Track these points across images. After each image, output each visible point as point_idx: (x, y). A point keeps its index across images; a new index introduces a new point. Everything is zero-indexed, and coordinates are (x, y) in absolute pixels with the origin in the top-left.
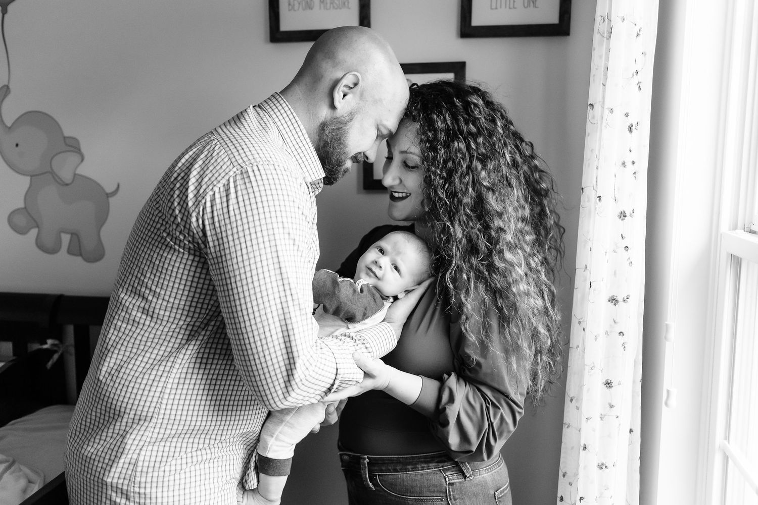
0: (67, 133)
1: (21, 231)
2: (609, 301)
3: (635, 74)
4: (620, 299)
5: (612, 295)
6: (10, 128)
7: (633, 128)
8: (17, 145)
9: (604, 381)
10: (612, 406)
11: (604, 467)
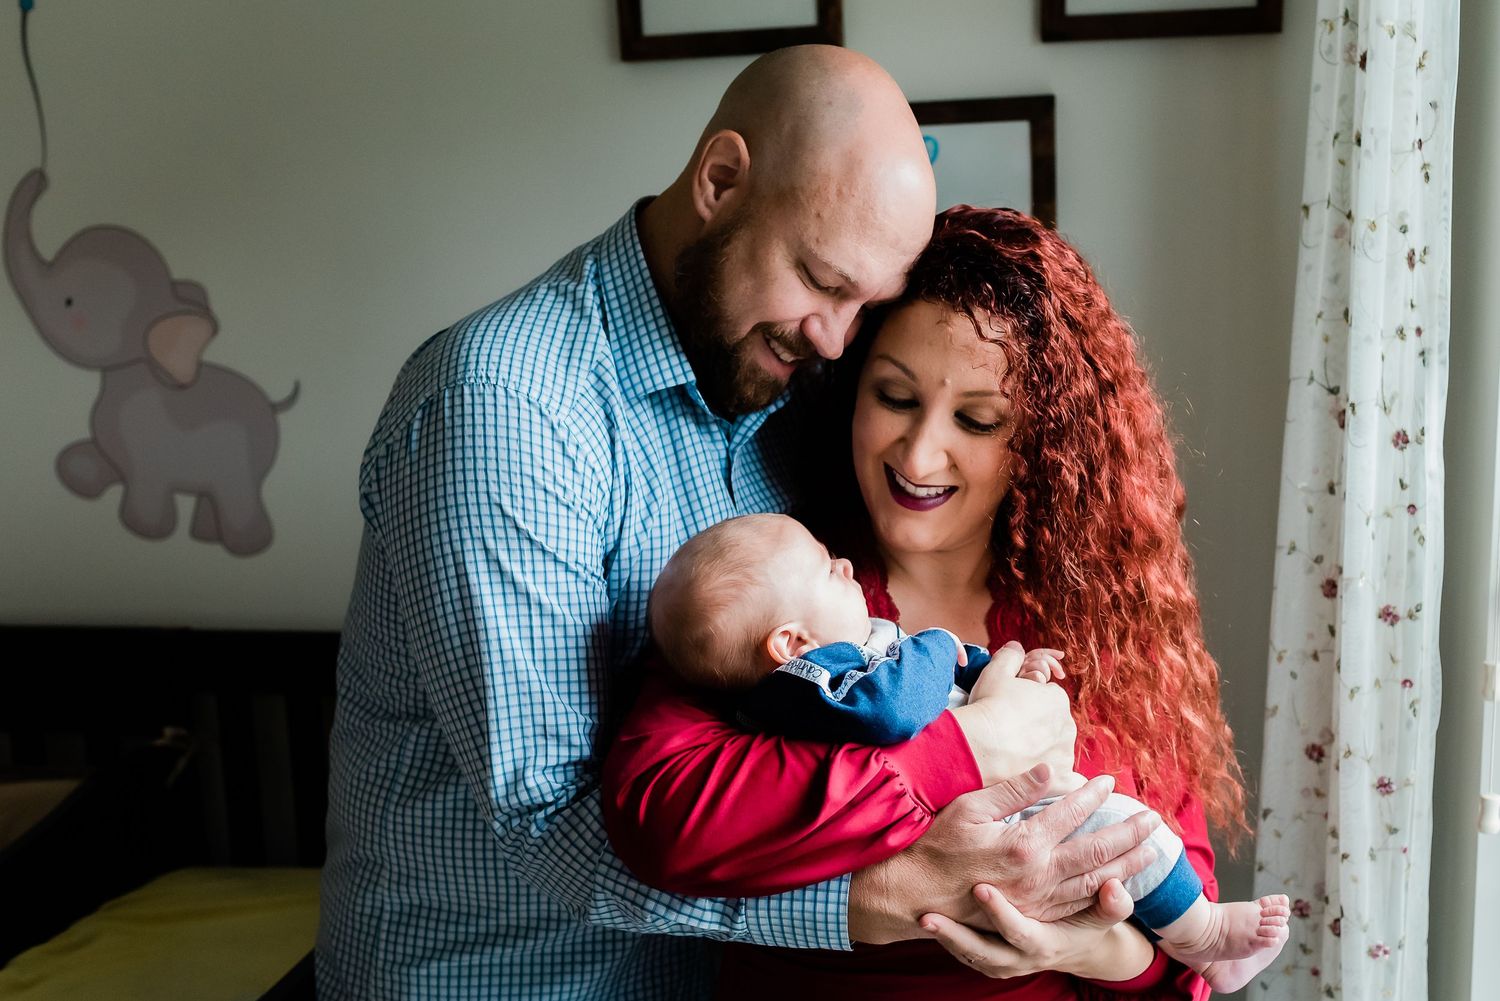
0: (178, 272)
1: (86, 491)
2: (1380, 617)
3: (1416, 145)
4: (1401, 611)
5: (1385, 605)
6: (50, 265)
7: (1417, 258)
8: (69, 302)
9: (1375, 781)
10: (1393, 831)
11: (1381, 953)
